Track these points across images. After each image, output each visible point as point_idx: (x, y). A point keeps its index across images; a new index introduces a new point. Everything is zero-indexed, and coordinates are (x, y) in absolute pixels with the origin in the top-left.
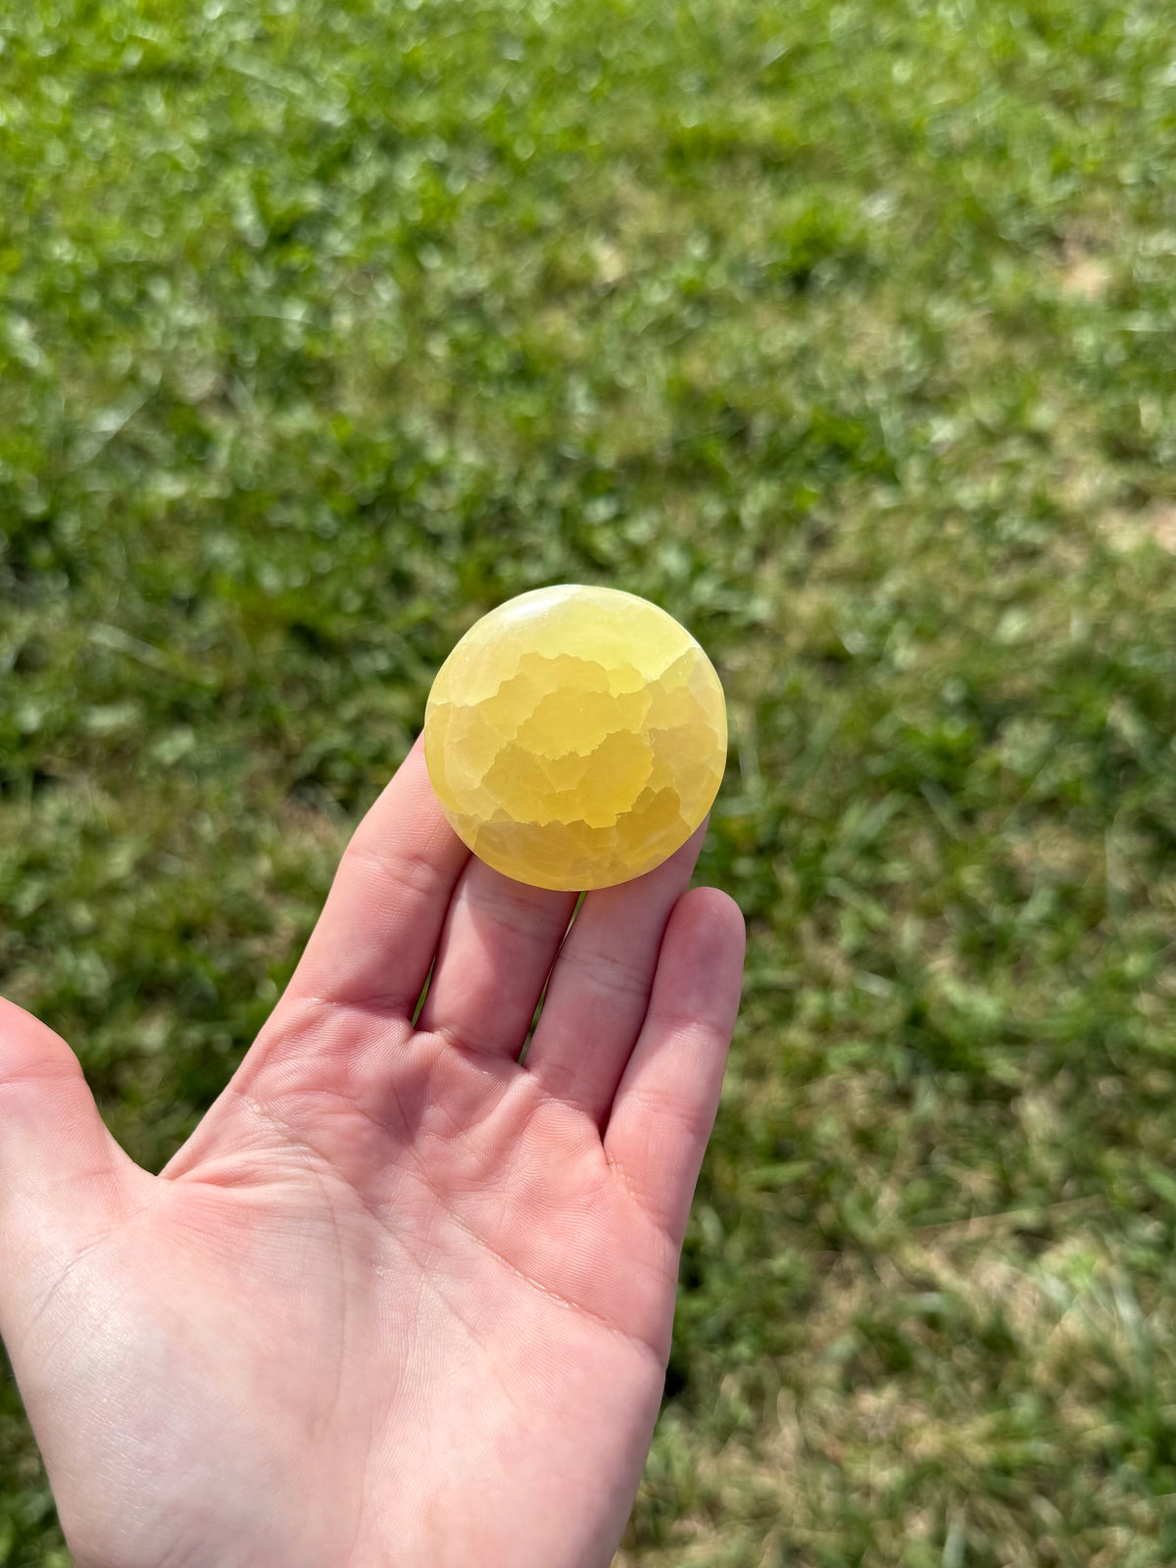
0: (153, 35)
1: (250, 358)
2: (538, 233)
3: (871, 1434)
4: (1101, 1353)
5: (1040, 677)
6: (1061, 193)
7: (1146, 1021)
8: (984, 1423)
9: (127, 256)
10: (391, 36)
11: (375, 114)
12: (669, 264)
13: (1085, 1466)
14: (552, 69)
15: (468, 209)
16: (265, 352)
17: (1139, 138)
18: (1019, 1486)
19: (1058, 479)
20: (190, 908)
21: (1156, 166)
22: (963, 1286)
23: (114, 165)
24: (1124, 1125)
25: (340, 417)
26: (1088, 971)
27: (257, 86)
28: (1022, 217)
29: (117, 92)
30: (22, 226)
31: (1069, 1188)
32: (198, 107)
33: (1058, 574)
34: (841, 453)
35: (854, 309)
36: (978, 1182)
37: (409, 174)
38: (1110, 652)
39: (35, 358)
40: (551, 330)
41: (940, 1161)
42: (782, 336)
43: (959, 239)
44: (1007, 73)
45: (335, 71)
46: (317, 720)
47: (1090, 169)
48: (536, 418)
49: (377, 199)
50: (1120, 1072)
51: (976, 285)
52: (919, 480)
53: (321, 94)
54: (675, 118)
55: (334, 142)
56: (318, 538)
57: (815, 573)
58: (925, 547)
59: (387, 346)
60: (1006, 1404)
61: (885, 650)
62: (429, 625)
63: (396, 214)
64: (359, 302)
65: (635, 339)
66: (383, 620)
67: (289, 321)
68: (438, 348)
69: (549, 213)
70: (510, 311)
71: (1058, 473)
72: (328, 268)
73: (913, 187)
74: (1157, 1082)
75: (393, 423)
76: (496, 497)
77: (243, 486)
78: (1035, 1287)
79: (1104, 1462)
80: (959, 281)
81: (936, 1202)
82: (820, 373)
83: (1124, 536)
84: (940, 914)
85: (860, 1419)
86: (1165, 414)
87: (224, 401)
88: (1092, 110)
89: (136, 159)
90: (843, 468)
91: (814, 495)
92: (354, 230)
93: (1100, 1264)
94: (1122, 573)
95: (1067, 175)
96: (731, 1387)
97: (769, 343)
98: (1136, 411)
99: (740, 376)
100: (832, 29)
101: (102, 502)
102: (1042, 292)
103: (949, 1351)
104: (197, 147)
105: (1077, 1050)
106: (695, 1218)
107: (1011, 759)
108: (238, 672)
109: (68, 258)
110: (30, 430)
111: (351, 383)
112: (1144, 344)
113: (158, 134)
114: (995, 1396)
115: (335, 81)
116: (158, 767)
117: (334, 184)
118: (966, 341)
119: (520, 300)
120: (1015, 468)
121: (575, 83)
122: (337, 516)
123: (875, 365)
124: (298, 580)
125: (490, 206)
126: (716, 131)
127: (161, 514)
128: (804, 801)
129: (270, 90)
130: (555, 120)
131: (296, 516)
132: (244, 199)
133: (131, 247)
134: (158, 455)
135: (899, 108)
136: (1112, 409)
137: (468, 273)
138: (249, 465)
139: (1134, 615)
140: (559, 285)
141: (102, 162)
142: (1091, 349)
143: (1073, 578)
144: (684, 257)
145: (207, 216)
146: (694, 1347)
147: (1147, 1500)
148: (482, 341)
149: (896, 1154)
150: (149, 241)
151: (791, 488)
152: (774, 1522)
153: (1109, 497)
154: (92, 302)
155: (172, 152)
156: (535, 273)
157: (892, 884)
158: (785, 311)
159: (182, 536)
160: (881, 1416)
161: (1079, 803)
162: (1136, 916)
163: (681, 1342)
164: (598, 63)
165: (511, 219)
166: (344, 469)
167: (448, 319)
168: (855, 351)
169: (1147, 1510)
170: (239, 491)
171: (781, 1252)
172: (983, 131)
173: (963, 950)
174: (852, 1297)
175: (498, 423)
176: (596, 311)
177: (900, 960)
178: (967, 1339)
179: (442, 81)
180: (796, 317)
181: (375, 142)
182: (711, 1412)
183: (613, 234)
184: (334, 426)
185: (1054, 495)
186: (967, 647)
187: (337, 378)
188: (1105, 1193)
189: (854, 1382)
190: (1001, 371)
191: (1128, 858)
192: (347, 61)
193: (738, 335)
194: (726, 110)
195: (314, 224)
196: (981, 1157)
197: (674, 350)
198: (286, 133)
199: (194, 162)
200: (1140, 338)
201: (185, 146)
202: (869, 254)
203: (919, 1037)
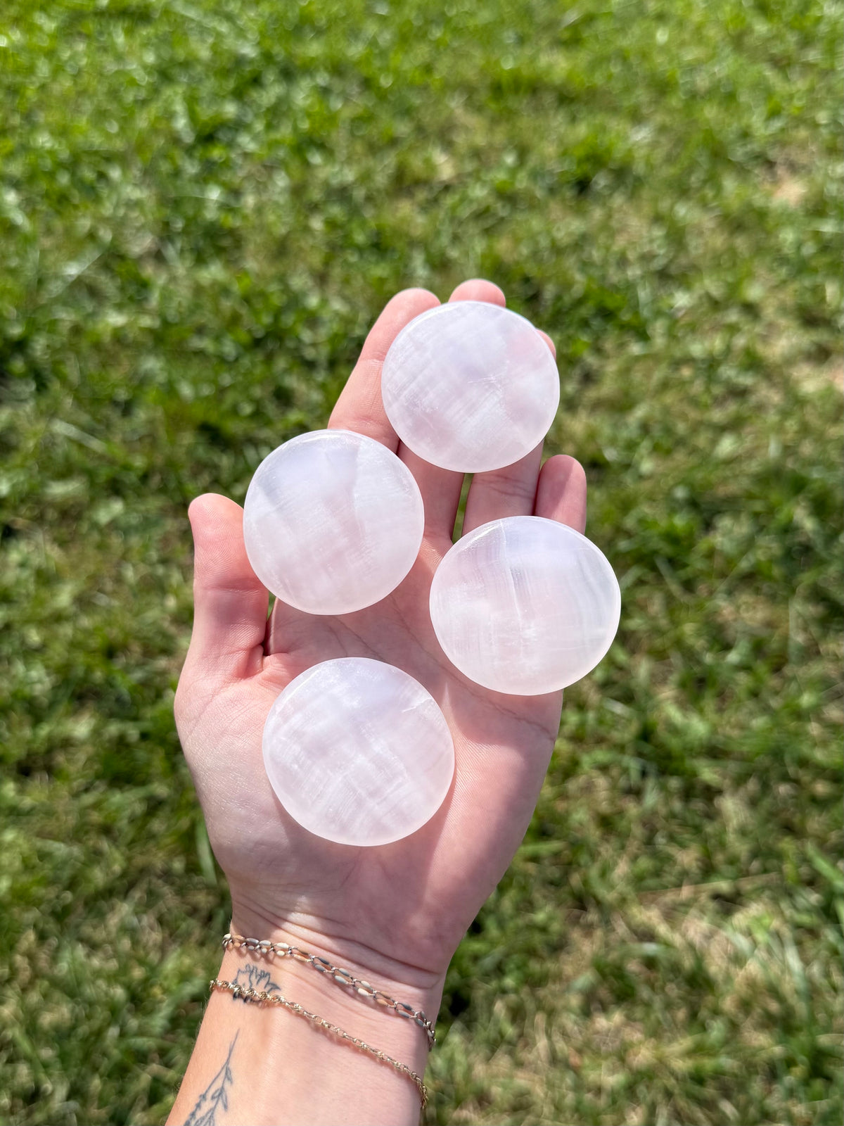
1: (179, 225)
2: (394, 142)
3: (603, 1048)
4: (774, 991)
5: (745, 484)
6: (774, 129)
7: (815, 743)
8: (686, 1042)
9: (92, 145)
11: (278, 50)
12: (488, 170)
13: (760, 1076)
14: (410, 22)
15: (344, 122)
16: (191, 221)
17: (830, 90)
18: (709, 1091)
19: (765, 339)
20: (115, 633)
21: (843, 112)
22: (677, 939)
23: (85, 78)
24: (796, 819)
25: (245, 272)
26: (775, 703)
27: (193, 25)
28: (745, 145)
29: (91, 26)
30: (16, 120)
31: (755, 865)
32: (149, 39)
33: (761, 408)
34: (607, 314)
35: (622, 206)
36: (688, 858)
37: (302, 96)
38: (796, 467)
39: (19, 218)
40: (400, 214)
41: (660, 840)
42: (568, 226)
43: (699, 160)
44: (738, 41)
45: (251, 18)
47: (794, 111)
48: (386, 279)
49: (276, 113)
50: (796, 782)
51: (709, 193)
52: (663, 335)
53: (241, 33)
54: (497, 62)
55: (248, 69)
56: (222, 359)
57: (585, 401)
58: (665, 386)
59: (280, 223)
60: (704, 1028)
61: (634, 460)
62: (302, 427)
63: (290, 125)
64: (261, 187)
65: (461, 223)
66: (268, 423)
67: (209, 200)
68: (317, 224)
69: (403, 128)
70: (369, 199)
71: (765, 333)
72: (240, 161)
73: (667, 120)
74: (821, 788)
75: (282, 279)
76: (355, 336)
77: (170, 319)
78: (728, 940)
79: (773, 1073)
80: (699, 190)
81: (657, 873)
82: (596, 255)
83: (810, 382)
84: (668, 658)
85: (595, 1036)
86: (842, 293)
87: (158, 257)
88: (798, 70)
89: (101, 74)
90: (609, 327)
91: (585, 343)
92: (259, 133)
93: (776, 923)
94: (808, 409)
95: (779, 116)
96: (499, 1007)
97: (558, 229)
98: (824, 290)
99: (535, 254)
100: (613, 2)
101: (65, 328)
102: (758, 200)
103: (663, 988)
104: (145, 67)
105: (765, 761)
107: (721, 543)
108: (159, 460)
109: (48, 145)
110: (13, 272)
111: (251, 247)
112: (831, 241)
113: (120, 58)
114: (695, 1021)
115: (250, 24)
116: (95, 526)
117: (246, 100)
118: (701, 234)
119: (378, 191)
120: (733, 329)
121: (426, 32)
122: (237, 343)
123: (635, 248)
124: (206, 390)
125: (359, 121)
126: (526, 72)
127: (107, 338)
129: (203, 30)
130: (409, 62)
131: (206, 344)
132: (179, 107)
133: (94, 139)
134: (108, 295)
135: (659, 61)
136: (806, 288)
137: (341, 170)
138: (174, 304)
139: (816, 441)
140: (407, 182)
141: (77, 75)
142: (791, 243)
143: (772, 411)
144: (500, 164)
145: (152, 118)
146: (474, 979)
147: (803, 1104)
148: (350, 221)
149: (628, 836)
150: (108, 136)
151: (569, 338)
152: (528, 1113)
153: (801, 352)
154: (64, 179)
155: (130, 71)
156: (390, 171)
157: (633, 632)
158: (571, 207)
159: (122, 355)
160: (610, 1034)
161: (770, 578)
162: (810, 664)
163: (464, 975)
164: (443, 20)
165: (375, 132)
166: (244, 311)
167: (325, 202)
168: (621, 238)
169: (803, 1111)
170: (166, 323)
171: (541, 908)
172: (719, 81)
173: (682, 685)
174: (592, 943)
175: (358, 282)
176: (434, 202)
177: (637, 689)
178: (676, 978)
179: (329, 28)
180: (580, 212)
181: (277, 71)
182: (485, 1029)
183: (448, 145)
184: (239, 279)
185: (761, 350)
186: (694, 460)
187: (243, 243)
188: (780, 871)
189: (592, 1009)
190: (726, 257)
191: (805, 622)
192: (260, 10)
193: (536, 223)
194: (533, 59)
195: (230, 128)
196: (691, 840)
197: (488, 232)
198: (213, 61)
199: (145, 79)
200: (827, 237)
201: (139, 67)
202: (634, 167)
203: (647, 748)
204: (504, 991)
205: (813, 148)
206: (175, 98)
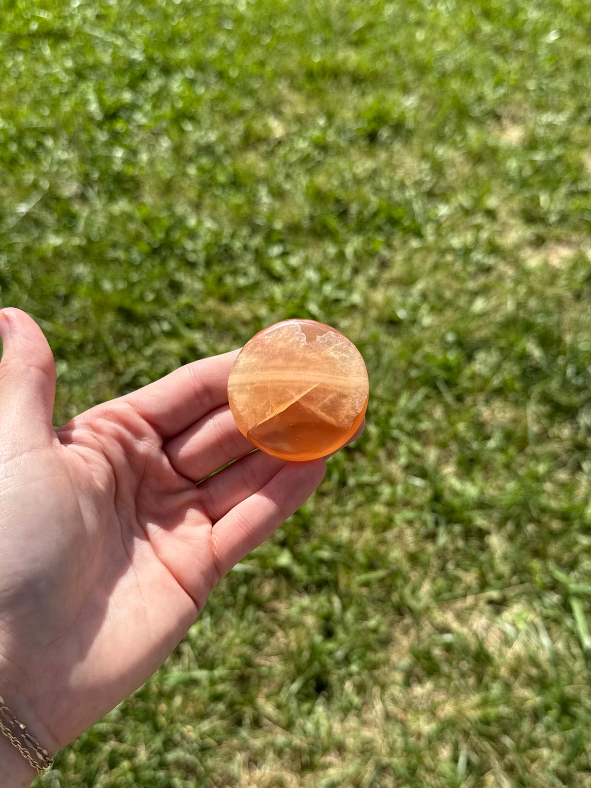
0: (45, 15)
1: (96, 175)
2: (242, 113)
3: (420, 707)
4: (534, 661)
5: (493, 328)
6: (498, 94)
7: (549, 496)
8: (475, 698)
9: (31, 124)
10: (166, 17)
11: (158, 55)
12: (307, 129)
13: (527, 719)
14: (247, 33)
15: (206, 102)
16: (103, 173)
17: (535, 68)
18: (494, 729)
19: (501, 233)
21: (545, 81)
22: (465, 630)
23: (24, 80)
24: (540, 547)
25: (142, 204)
26: (522, 472)
27: (97, 41)
28: (480, 105)
29: (24, 44)
31: (515, 579)
32: (67, 51)
33: (501, 278)
34: (393, 222)
35: (399, 150)
36: (470, 578)
37: (176, 85)
38: (526, 316)
40: (248, 162)
41: (450, 566)
43: (451, 116)
44: (472, 36)
46: (132, 356)
47: (512, 82)
48: (242, 205)
49: (160, 96)
50: (538, 522)
51: (458, 138)
52: (432, 234)
53: (131, 45)
54: (309, 57)
55: (138, 68)
56: (131, 264)
57: (382, 280)
58: (436, 267)
59: (166, 170)
60: (487, 688)
61: (418, 317)
62: (190, 307)
63: (169, 105)
64: (151, 148)
65: (291, 165)
66: (165, 305)
67: (115, 157)
68: (192, 170)
69: (247, 104)
70: (227, 152)
71: (500, 230)
72: (136, 131)
73: (427, 91)
74: (556, 525)
75: (170, 207)
76: (223, 244)
77: (93, 239)
78: (499, 629)
79: (536, 716)
80: (451, 137)
82: (384, 183)
83: (533, 260)
84: (449, 446)
85: (414, 700)
86: (552, 200)
87: (83, 198)
88: (513, 54)
89: (36, 77)
90: (395, 230)
91: (380, 242)
92: (148, 112)
93: (531, 617)
94: (532, 278)
95: (502, 85)
96: (348, 686)
97: (357, 167)
98: (538, 199)
99: (343, 184)
100: (386, 15)
101: (19, 248)
102: (491, 142)
103: (458, 665)
104: (66, 70)
105: (517, 510)
106: (330, 602)
107: (480, 369)
108: (91, 333)
109: (1, 125)
111: (147, 188)
112: (541, 166)
113: (47, 64)
114: (481, 685)
115: (137, 39)
117: (137, 89)
118: (454, 165)
119: (233, 146)
120: (479, 228)
121: (259, 40)
122: (140, 253)
123: (410, 178)
124: (121, 285)
125: (217, 100)
126: (330, 64)
127: (50, 254)
128: (379, 392)
129: (105, 44)
130: (248, 60)
131: (121, 254)
132: (92, 97)
133: (33, 120)
134: (48, 225)
135: (419, 53)
136: (526, 198)
137: (206, 134)
138: (95, 229)
139: (539, 298)
140: (252, 140)
141: (19, 77)
142: (515, 168)
143: (508, 281)
144: (315, 125)
145: (73, 105)
146: (330, 667)
147: (557, 734)
148: (214, 167)
149: (429, 566)
150: (43, 117)
151: (369, 239)
152: (372, 754)
153: (525, 240)
154: (14, 148)
155: (55, 73)
156: (240, 133)
157: (424, 432)
158: (365, 152)
159: (61, 265)
160: (424, 698)
161: (513, 390)
162: (543, 445)
163: (323, 665)
164: (271, 30)
165: (228, 107)
166: (144, 231)
167: (197, 156)
168: (400, 171)
169: (558, 739)
170: (90, 241)
171: (372, 617)
172: (461, 64)
173: (460, 464)
174: (409, 638)
175: (223, 208)
176: (271, 153)
177: (429, 469)
178: (467, 657)
179: (192, 39)
180: (371, 154)
181: (158, 69)
182: (339, 701)
183: (278, 114)
184: (139, 209)
185: (499, 241)
186: (458, 315)
187: (140, 185)
188: (532, 581)
189: (411, 681)
190: (471, 180)
191: (538, 416)
192: (144, 28)
193: (342, 164)
194: (334, 54)
195: (127, 109)
196: (471, 566)
197: (310, 171)
198: (113, 64)
199: (66, 77)
200: (539, 164)
201: (61, 70)
202: (406, 124)
203: (438, 507)
204: (351, 675)
205: (526, 106)
206: (89, 90)
